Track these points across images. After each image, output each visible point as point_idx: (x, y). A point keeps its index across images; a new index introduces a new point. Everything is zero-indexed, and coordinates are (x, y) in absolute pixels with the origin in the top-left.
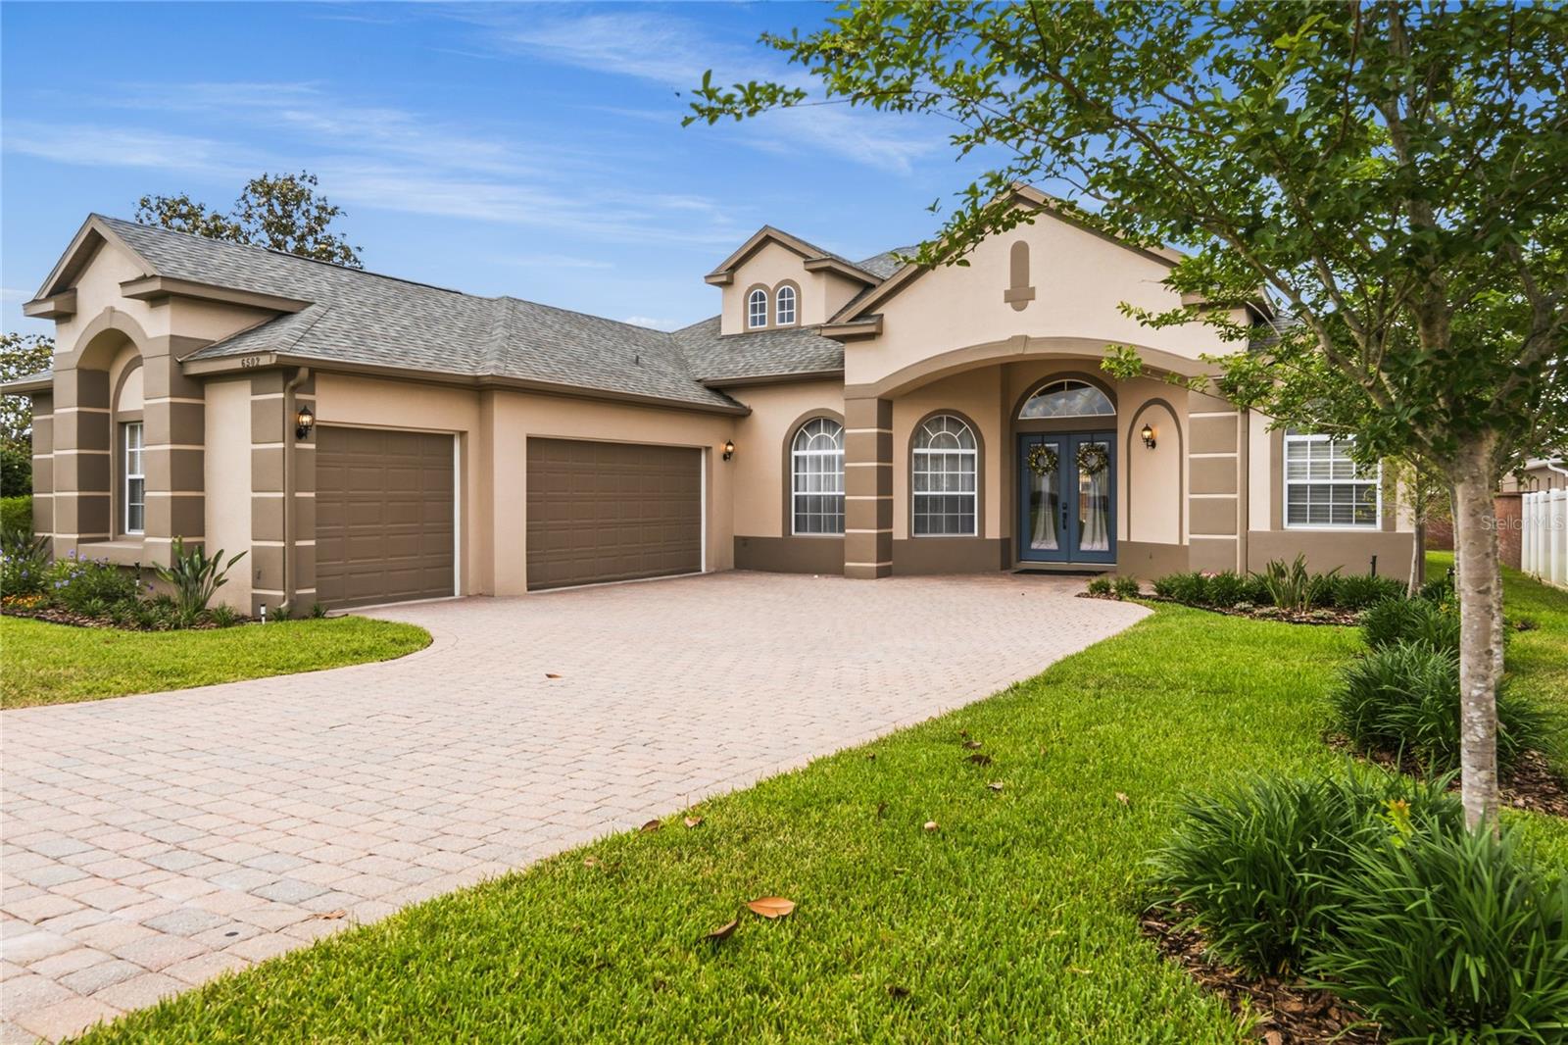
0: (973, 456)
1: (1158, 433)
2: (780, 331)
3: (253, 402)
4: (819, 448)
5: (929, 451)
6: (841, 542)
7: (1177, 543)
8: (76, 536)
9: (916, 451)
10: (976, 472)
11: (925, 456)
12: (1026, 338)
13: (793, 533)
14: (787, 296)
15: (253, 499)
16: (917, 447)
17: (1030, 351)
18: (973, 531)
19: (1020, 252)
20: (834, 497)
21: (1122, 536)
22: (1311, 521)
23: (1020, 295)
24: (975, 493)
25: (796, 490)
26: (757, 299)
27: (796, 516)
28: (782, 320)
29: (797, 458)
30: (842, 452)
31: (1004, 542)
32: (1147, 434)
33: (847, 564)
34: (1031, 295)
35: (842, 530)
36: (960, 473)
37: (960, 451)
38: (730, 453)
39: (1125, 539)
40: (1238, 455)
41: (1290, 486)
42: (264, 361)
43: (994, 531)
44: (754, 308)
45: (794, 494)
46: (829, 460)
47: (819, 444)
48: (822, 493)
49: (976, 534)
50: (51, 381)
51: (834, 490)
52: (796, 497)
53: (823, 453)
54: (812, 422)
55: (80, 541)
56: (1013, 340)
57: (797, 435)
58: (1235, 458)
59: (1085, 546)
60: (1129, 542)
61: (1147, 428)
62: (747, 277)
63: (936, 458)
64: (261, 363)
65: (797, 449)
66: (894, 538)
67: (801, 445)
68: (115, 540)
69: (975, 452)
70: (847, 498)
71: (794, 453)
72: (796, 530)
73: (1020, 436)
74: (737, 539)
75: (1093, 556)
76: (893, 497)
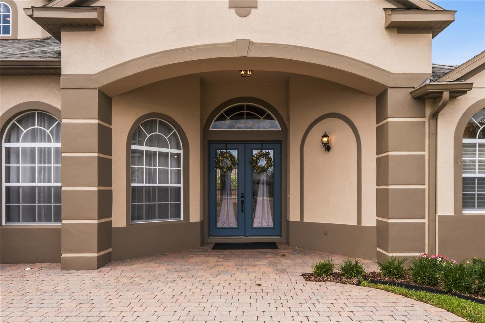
0: (179, 155)
1: (333, 139)
4: (34, 140)
5: (144, 148)
6: (57, 232)
7: (355, 223)
9: (134, 147)
10: (182, 169)
11: (141, 152)
12: (250, 42)
13: (4, 223)
14: (4, 12)
16: (134, 144)
17: (253, 55)
18: (179, 217)
20: (49, 188)
21: (294, 216)
22: (479, 207)
23: (244, 3)
24: (181, 185)
25: (8, 180)
27: (8, 208)
29: (8, 150)
30: (59, 145)
31: (202, 222)
32: (325, 139)
33: (64, 255)
34: (253, 4)
35: (58, 219)
36: (170, 168)
37: (170, 151)
39: (298, 219)
40: (426, 153)
41: (463, 179)
43: (195, 216)
45: (5, 185)
46: (44, 153)
47: (34, 136)
48: (37, 184)
49: (182, 219)
51: (49, 181)
52: (8, 188)
53: (37, 145)
54: (26, 115)
56: (237, 43)
57: (8, 127)
58: (424, 156)
59: (256, 224)
60: (302, 223)
61: (325, 136)
63: (151, 155)
65: (8, 140)
66: (114, 226)
67: (13, 137)
69: (181, 152)
70: (64, 188)
71: (6, 145)
72: (8, 220)
73: (210, 142)
75: (262, 231)
76: (113, 188)
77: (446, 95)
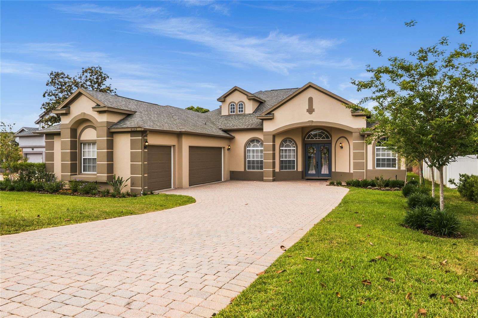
0: (294, 150)
1: (343, 145)
2: (239, 115)
3: (131, 139)
4: (254, 147)
5: (284, 148)
6: (262, 172)
7: (349, 172)
8: (70, 174)
9: (281, 148)
10: (295, 154)
11: (283, 149)
12: (312, 121)
13: (247, 170)
14: (241, 106)
15: (131, 164)
16: (281, 147)
17: (314, 124)
18: (295, 169)
19: (311, 100)
20: (258, 160)
21: (333, 170)
22: (382, 167)
23: (311, 110)
24: (295, 159)
25: (248, 159)
26: (232, 106)
27: (248, 165)
28: (240, 111)
29: (248, 150)
30: (262, 148)
31: (302, 172)
32: (341, 145)
33: (264, 178)
34: (313, 110)
35: (262, 168)
36: (291, 154)
37: (291, 148)
38: (229, 149)
39: (334, 171)
40: (364, 151)
41: (377, 159)
42: (138, 129)
43: (300, 169)
44: (231, 109)
45: (247, 159)
46: (257, 151)
47: (254, 146)
48: (255, 159)
49: (295, 170)
50: (60, 131)
51: (258, 158)
52: (248, 160)
53: (255, 149)
54: (252, 141)
55: (71, 175)
56: (309, 121)
57: (248, 144)
58: (364, 152)
59: (322, 173)
60: (335, 172)
61: (341, 144)
62: (229, 100)
63: (286, 150)
64: (137, 130)
65: (248, 148)
66: (276, 171)
67: (249, 147)
68: (79, 174)
69: (295, 148)
70: (264, 161)
71: (247, 149)
72: (248, 169)
73: (306, 144)
74: (230, 171)
75: (325, 175)
76: (275, 161)
77: (366, 136)
